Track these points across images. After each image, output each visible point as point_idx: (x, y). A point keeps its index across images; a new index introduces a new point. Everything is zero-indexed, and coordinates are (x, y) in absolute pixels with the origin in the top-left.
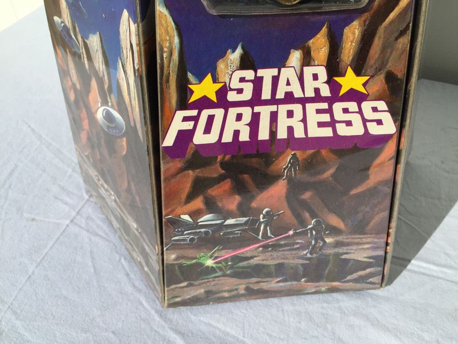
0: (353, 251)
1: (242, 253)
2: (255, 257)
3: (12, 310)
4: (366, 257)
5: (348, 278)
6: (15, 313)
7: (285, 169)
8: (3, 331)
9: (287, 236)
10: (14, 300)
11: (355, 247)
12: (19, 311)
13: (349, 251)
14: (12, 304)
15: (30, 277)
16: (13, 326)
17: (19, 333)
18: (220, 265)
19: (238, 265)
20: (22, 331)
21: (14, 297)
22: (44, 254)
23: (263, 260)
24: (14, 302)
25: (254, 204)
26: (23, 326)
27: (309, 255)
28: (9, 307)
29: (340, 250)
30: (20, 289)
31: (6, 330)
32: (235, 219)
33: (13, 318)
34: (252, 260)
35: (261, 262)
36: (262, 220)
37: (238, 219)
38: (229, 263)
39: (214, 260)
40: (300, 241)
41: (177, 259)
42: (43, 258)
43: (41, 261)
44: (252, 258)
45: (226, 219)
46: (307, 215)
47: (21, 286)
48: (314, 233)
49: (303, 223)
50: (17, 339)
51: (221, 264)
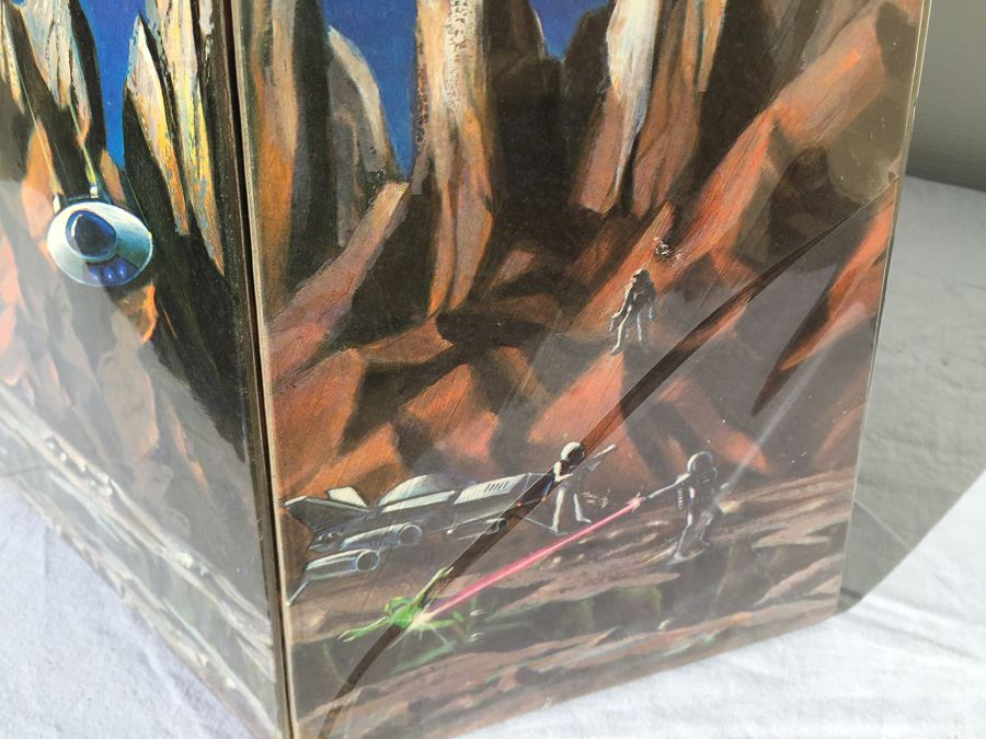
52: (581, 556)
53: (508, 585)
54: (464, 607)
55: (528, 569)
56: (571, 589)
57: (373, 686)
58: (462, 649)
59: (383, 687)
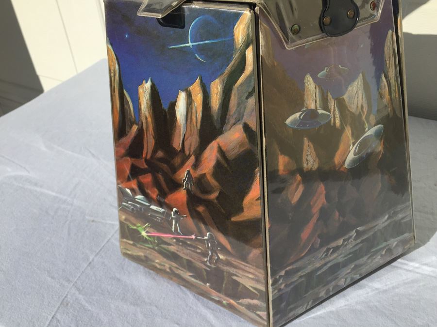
3: (76, 286)
6: (78, 289)
8: (69, 302)
15: (90, 263)
22: (102, 247)
24: (77, 281)
28: (73, 285)
30: (83, 272)
31: (71, 302)
33: (77, 293)
42: (101, 250)
43: (99, 251)
47: (83, 270)
52: (181, 244)
53: (164, 239)
54: (154, 237)
55: (168, 237)
56: (180, 252)
57: (136, 244)
58: (154, 249)
59: (139, 246)
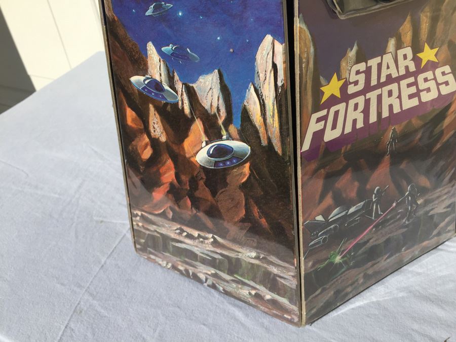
0: (436, 206)
1: (361, 239)
2: (370, 239)
3: (89, 292)
4: (444, 208)
5: (433, 234)
6: (91, 295)
7: (388, 145)
8: (82, 309)
9: (391, 210)
10: (90, 285)
11: (436, 202)
12: (95, 293)
13: (433, 207)
14: (88, 287)
15: (103, 266)
16: (90, 305)
17: (96, 311)
18: (345, 259)
19: (358, 254)
20: (99, 309)
21: (89, 282)
23: (376, 241)
24: (90, 286)
25: (368, 187)
26: (99, 305)
27: (407, 222)
29: (427, 209)
30: (95, 276)
31: (85, 309)
32: (355, 207)
33: (91, 298)
34: (368, 244)
35: (374, 243)
36: (374, 200)
37: (357, 205)
38: (352, 254)
39: (341, 255)
40: (400, 211)
41: (313, 265)
44: (368, 241)
45: (348, 209)
46: (405, 183)
47: (95, 274)
48: (410, 198)
49: (401, 192)
50: (95, 315)
51: (346, 257)
